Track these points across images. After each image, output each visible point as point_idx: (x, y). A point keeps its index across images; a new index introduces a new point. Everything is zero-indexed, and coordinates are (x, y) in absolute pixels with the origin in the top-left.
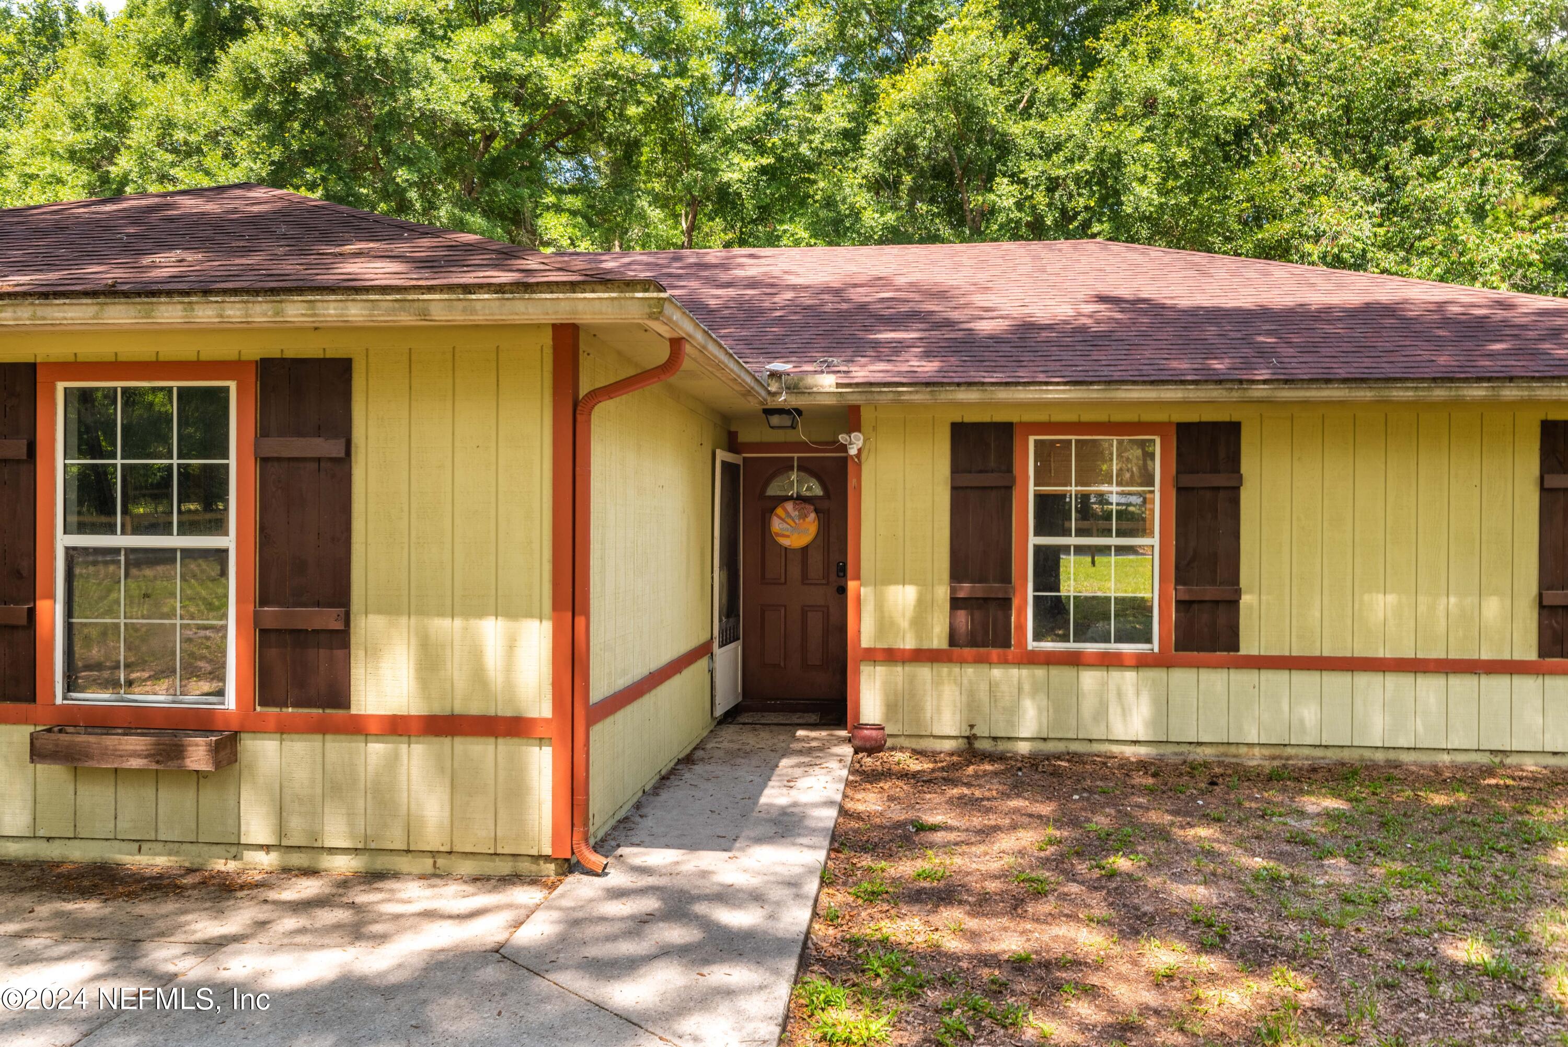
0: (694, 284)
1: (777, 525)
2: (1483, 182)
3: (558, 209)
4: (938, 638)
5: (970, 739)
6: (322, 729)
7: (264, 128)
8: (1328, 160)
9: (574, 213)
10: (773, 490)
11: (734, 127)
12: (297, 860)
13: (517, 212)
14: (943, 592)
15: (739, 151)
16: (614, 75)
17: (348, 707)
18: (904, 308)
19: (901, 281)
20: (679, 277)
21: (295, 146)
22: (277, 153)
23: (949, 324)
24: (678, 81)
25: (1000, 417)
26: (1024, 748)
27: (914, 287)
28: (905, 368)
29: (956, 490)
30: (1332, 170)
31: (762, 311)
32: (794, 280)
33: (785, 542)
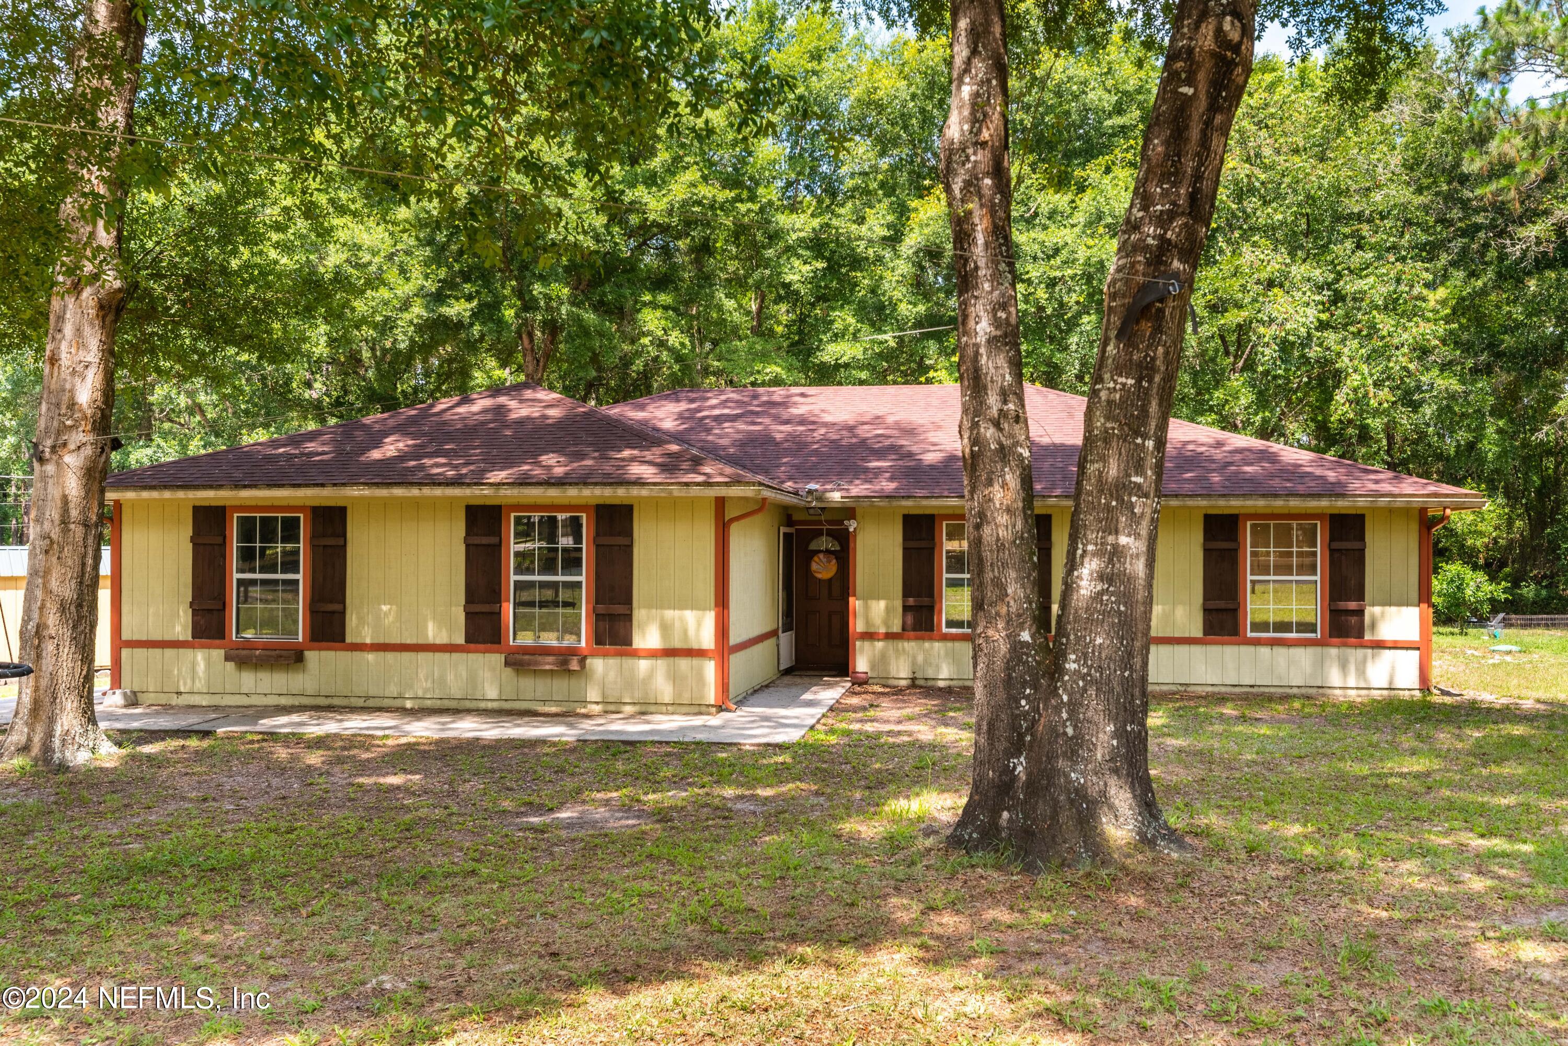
0: (767, 421)
1: (814, 566)
2: (1398, 281)
3: (654, 305)
4: (896, 627)
5: (913, 679)
6: (621, 654)
7: (428, 252)
8: (1283, 256)
9: (666, 308)
10: (813, 546)
11: (794, 237)
12: (612, 708)
13: (621, 309)
14: (898, 604)
15: (799, 256)
16: (699, 203)
17: (631, 644)
18: (887, 442)
19: (891, 419)
20: (757, 414)
21: (457, 267)
22: (443, 273)
23: (910, 455)
24: (749, 205)
25: (928, 512)
26: (941, 684)
27: (898, 426)
28: (878, 488)
29: (906, 550)
30: (1286, 265)
31: (806, 444)
32: (828, 418)
33: (819, 576)
